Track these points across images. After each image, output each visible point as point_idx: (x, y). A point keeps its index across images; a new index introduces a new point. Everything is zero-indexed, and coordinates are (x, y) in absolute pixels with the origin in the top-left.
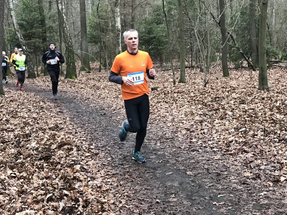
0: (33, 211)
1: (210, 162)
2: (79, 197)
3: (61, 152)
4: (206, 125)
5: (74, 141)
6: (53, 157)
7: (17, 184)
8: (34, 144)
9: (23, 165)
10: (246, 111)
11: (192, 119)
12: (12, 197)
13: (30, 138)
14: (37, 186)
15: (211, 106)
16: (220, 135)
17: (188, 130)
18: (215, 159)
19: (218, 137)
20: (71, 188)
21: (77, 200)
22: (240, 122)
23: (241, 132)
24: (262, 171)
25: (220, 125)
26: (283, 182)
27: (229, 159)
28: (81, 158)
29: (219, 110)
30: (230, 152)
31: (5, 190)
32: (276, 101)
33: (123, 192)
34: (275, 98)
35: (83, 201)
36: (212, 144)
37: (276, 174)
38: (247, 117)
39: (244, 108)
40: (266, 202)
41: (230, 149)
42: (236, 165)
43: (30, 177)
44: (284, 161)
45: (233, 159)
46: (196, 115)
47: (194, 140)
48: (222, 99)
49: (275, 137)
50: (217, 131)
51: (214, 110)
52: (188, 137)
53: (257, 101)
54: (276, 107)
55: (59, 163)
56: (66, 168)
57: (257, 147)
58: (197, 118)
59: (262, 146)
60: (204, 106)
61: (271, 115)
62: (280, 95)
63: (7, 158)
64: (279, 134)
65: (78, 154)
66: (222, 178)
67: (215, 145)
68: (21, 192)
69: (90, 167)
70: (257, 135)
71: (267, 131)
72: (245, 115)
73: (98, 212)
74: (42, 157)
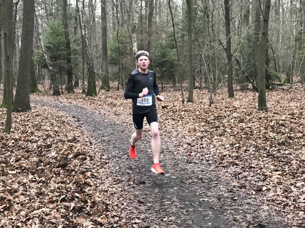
0: (49, 209)
1: (204, 172)
2: (88, 199)
3: (76, 161)
4: (205, 140)
5: (89, 152)
6: (69, 165)
7: (37, 187)
8: (53, 154)
9: (43, 171)
10: (243, 129)
11: (194, 135)
12: (32, 198)
13: (51, 149)
14: (53, 189)
15: (213, 124)
16: (217, 149)
17: (189, 144)
18: (209, 170)
19: (215, 152)
20: (81, 191)
21: (86, 202)
22: (236, 138)
23: (235, 147)
24: (248, 182)
25: (218, 140)
26: (264, 191)
27: (221, 171)
28: (93, 166)
29: (220, 128)
30: (223, 165)
31: (26, 192)
32: (271, 121)
33: (126, 196)
34: (271, 118)
35: (91, 202)
36: (208, 157)
37: (259, 184)
38: (243, 135)
39: (242, 127)
40: (247, 207)
41: (224, 162)
42: (227, 176)
43: (48, 182)
44: (268, 174)
45: (225, 171)
46: (198, 131)
47: (193, 154)
48: (224, 117)
49: (265, 152)
50: (215, 146)
51: (215, 127)
52: (188, 151)
53: (254, 120)
54: (271, 126)
55: (74, 170)
56: (79, 175)
57: (247, 161)
58: (199, 134)
59: (252, 160)
60: (206, 124)
61: (265, 133)
62: (276, 115)
63: (30, 165)
64: (269, 150)
65: (91, 163)
66: (213, 187)
67: (211, 158)
68: (40, 194)
69: (100, 175)
70: (248, 151)
71: (259, 147)
72: (242, 132)
73: (103, 212)
74: (59, 165)
